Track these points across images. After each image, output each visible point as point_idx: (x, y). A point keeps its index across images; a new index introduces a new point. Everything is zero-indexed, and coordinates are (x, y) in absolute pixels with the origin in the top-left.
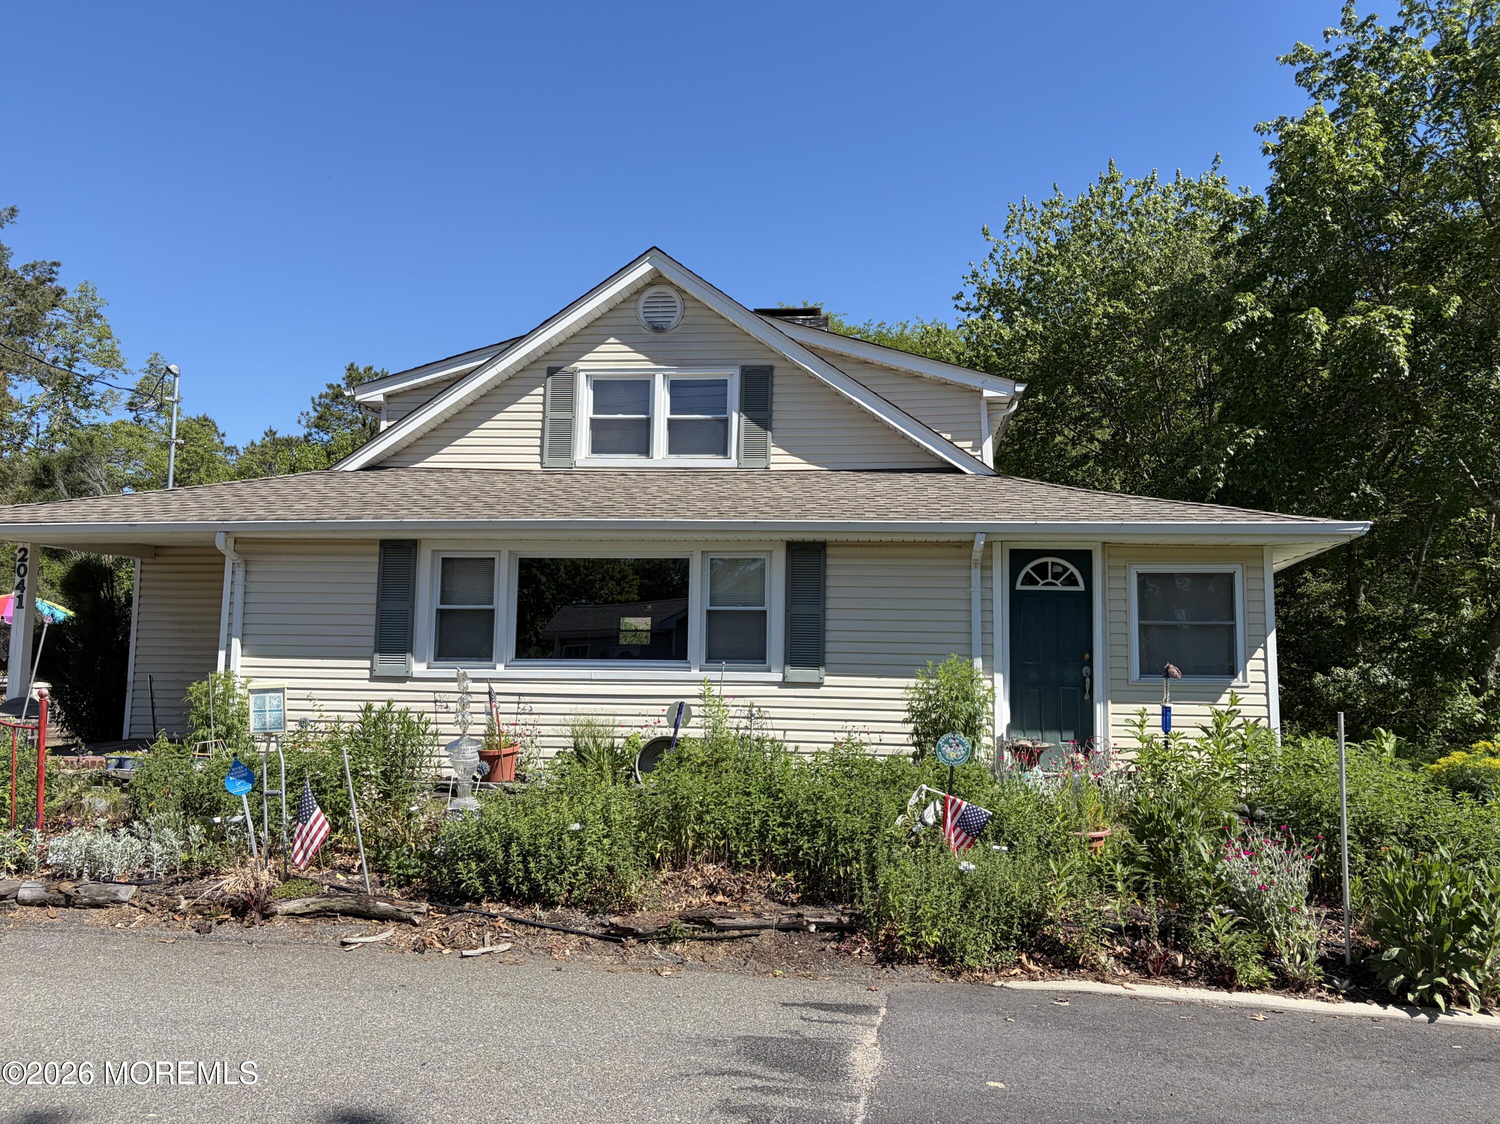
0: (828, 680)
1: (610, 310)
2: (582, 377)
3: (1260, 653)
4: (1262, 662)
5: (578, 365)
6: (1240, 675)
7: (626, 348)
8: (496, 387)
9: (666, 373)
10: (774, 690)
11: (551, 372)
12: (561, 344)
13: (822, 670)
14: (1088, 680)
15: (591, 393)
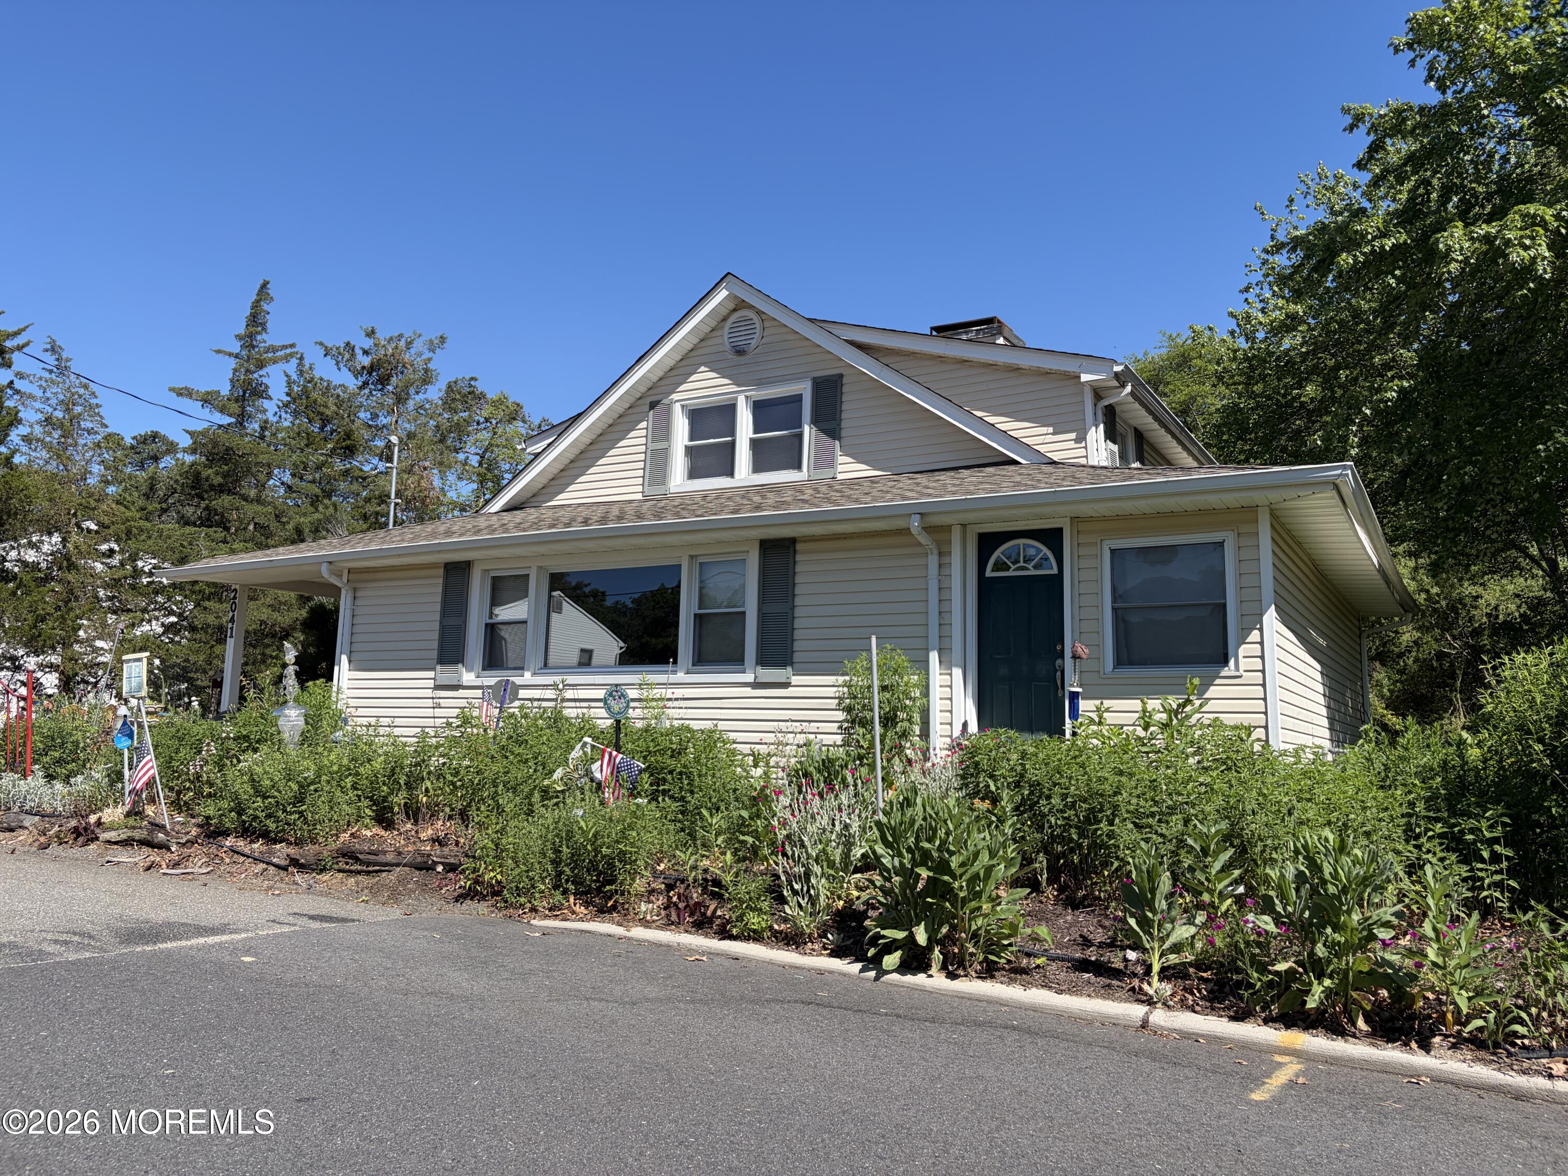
0: (795, 680)
1: (702, 340)
2: (677, 408)
3: (1255, 636)
4: (1258, 646)
5: (675, 397)
6: (1232, 663)
7: (714, 375)
8: (610, 426)
9: (748, 394)
10: (748, 691)
11: (653, 405)
12: (661, 379)
13: (789, 669)
14: (1059, 674)
15: (687, 421)
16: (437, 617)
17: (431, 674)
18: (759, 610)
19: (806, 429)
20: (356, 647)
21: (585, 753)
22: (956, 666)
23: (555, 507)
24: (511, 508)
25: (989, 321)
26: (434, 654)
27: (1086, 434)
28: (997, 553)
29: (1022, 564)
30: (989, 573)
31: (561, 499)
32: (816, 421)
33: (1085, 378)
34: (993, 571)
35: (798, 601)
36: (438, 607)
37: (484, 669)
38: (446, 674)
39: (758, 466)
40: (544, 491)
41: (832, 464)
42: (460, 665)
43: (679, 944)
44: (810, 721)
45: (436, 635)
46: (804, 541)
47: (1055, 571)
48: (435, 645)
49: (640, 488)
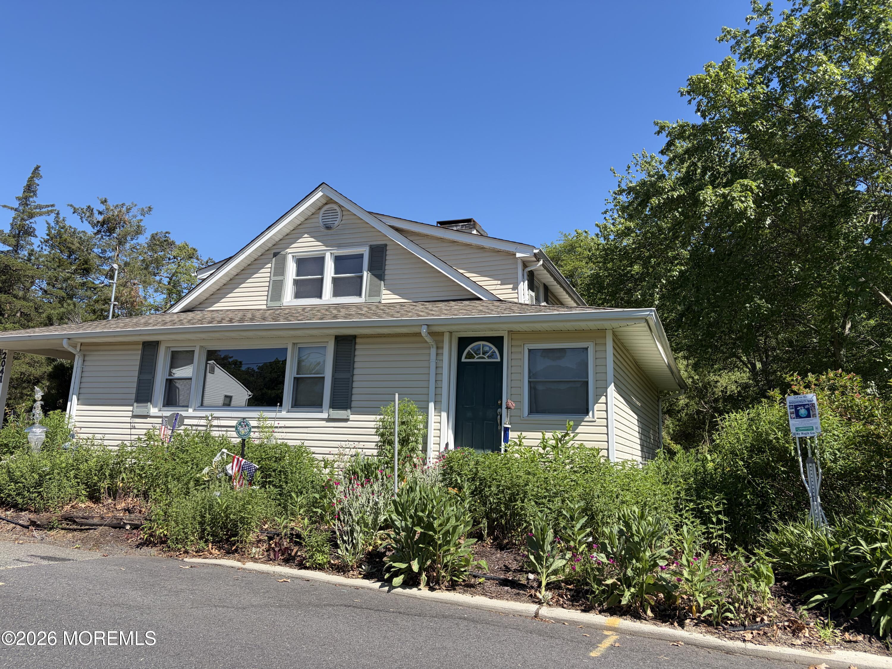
0: (352, 417)
1: (306, 220)
2: (290, 257)
3: (603, 399)
4: (605, 405)
5: (289, 250)
6: (591, 413)
7: (313, 239)
8: (249, 265)
9: (332, 252)
10: (323, 423)
11: (275, 255)
12: (281, 240)
13: (349, 411)
14: (499, 417)
15: (295, 265)
16: (136, 374)
17: (131, 408)
18: (333, 376)
19: (365, 273)
20: (82, 391)
21: (223, 458)
22: (444, 411)
23: (213, 311)
24: (185, 311)
25: (469, 221)
26: (133, 396)
27: (518, 286)
28: (468, 349)
29: (481, 355)
30: (463, 360)
31: (217, 307)
32: (370, 269)
33: (518, 255)
34: (466, 358)
35: (356, 372)
36: (137, 368)
37: (164, 406)
38: (139, 409)
39: (336, 294)
40: (206, 301)
41: (379, 294)
42: (149, 403)
43: (274, 572)
44: (359, 442)
45: (135, 385)
46: (361, 337)
47: (499, 360)
48: (134, 391)
49: (265, 302)
